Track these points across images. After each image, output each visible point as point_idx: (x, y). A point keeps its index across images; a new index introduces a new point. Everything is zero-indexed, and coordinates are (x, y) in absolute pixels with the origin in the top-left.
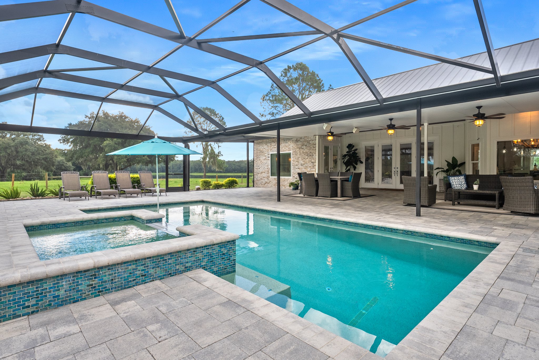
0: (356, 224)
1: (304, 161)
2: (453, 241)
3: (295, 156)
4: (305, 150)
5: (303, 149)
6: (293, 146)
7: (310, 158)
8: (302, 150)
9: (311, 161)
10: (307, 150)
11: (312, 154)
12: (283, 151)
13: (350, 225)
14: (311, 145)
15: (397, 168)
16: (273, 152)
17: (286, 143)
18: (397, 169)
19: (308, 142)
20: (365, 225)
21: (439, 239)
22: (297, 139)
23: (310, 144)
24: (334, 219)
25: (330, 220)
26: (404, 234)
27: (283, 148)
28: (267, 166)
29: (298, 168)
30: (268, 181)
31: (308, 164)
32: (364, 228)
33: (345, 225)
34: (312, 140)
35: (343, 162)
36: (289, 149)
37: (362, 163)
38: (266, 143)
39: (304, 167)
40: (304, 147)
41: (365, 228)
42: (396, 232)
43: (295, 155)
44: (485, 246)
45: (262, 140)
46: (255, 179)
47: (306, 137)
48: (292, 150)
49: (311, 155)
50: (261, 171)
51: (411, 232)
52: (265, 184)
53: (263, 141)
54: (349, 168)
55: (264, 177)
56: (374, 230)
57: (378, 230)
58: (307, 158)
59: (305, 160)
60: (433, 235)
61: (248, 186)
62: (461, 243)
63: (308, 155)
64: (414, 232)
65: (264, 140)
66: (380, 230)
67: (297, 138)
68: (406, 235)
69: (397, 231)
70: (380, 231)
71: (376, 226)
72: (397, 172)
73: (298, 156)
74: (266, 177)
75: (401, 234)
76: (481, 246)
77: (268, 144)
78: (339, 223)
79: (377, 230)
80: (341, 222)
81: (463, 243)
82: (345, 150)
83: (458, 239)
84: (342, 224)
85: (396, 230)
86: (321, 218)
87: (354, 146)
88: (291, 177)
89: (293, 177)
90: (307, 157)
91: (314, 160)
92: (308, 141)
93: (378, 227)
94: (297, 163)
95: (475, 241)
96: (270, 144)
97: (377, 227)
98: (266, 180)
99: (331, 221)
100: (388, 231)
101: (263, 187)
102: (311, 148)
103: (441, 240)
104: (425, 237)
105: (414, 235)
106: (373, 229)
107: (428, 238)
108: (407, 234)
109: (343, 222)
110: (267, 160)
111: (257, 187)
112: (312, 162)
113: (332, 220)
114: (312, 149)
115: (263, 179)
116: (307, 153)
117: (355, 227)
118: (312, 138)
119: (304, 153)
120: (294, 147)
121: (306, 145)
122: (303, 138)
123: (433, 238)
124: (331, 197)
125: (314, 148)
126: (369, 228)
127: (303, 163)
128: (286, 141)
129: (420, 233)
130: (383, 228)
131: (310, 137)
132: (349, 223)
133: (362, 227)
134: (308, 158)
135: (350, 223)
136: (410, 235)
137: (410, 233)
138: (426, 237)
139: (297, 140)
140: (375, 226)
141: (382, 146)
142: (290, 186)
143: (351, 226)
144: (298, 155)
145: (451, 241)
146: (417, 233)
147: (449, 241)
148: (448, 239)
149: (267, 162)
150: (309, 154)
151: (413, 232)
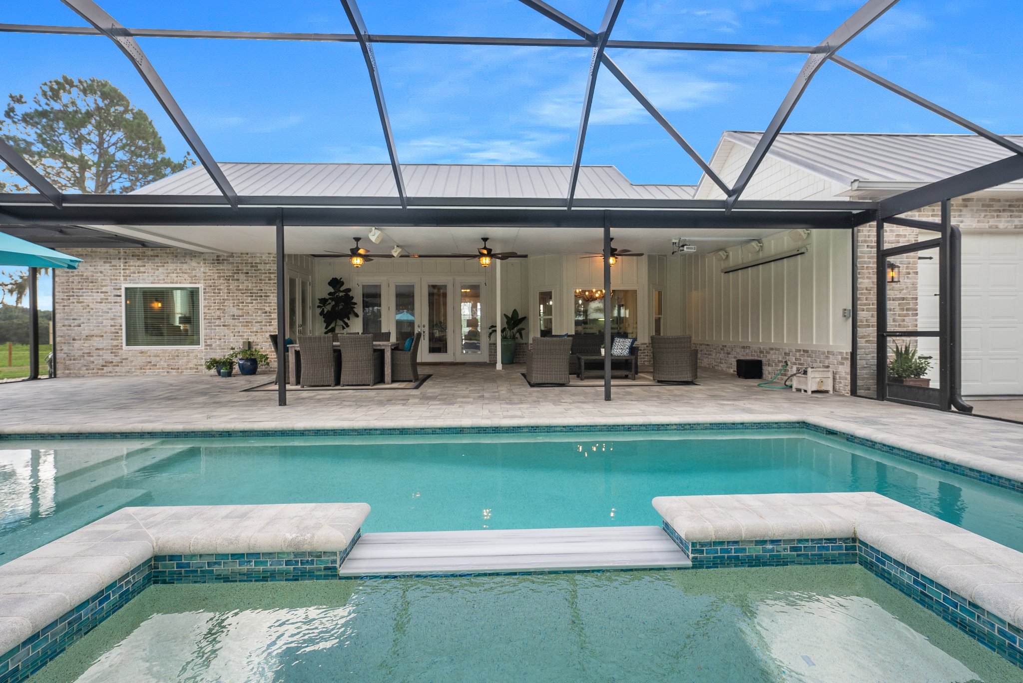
0: (590, 426)
1: (243, 309)
2: (747, 428)
3: (213, 296)
4: (243, 283)
5: (238, 280)
6: (204, 273)
7: (258, 303)
8: (233, 285)
9: (261, 309)
10: (250, 285)
11: (266, 293)
12: (173, 283)
13: (579, 431)
14: (260, 273)
15: (424, 326)
16: (137, 283)
17: (182, 263)
18: (423, 328)
19: (252, 266)
20: (609, 426)
21: (730, 429)
22: (218, 256)
23: (259, 270)
24: (542, 425)
25: (532, 427)
26: (679, 430)
27: (171, 275)
28: (112, 319)
29: (224, 326)
30: (117, 359)
31: (252, 316)
32: (608, 431)
33: (568, 432)
34: (265, 263)
35: (321, 314)
36: (194, 279)
37: (357, 316)
38: (107, 259)
39: (240, 322)
40: (242, 277)
41: (611, 431)
42: (666, 430)
43: (214, 293)
44: (785, 427)
45: (89, 249)
46: (59, 355)
47: (247, 254)
48: (202, 281)
49: (261, 296)
50: (86, 332)
51: (690, 425)
52: (103, 366)
53: (96, 252)
54: (332, 325)
55: (97, 349)
56: (628, 432)
57: (635, 430)
58: (249, 301)
59: (245, 306)
60: (721, 424)
61: (35, 376)
62: (758, 428)
63: (252, 296)
64: (695, 424)
65: (99, 249)
66: (637, 430)
67: (220, 253)
68: (683, 432)
69: (668, 427)
70: (638, 432)
71: (631, 425)
72: (424, 332)
73: (221, 296)
74: (107, 349)
75: (674, 431)
76: (780, 428)
77: (114, 262)
78: (554, 432)
79: (633, 431)
80: (558, 429)
81: (760, 428)
82: (324, 291)
83: (755, 423)
84: (561, 432)
85: (666, 425)
86: (509, 427)
87: (343, 283)
88: (201, 347)
89: (206, 346)
90: (251, 300)
91: (269, 306)
92: (252, 263)
93: (635, 425)
94: (218, 313)
95: (773, 423)
96: (122, 260)
97: (633, 425)
98: (109, 357)
99: (534, 429)
100: (653, 430)
101: (96, 375)
102: (260, 280)
103: (732, 429)
104: (710, 429)
105: (695, 430)
106: (626, 431)
107: (715, 429)
108: (684, 430)
109: (564, 427)
110: (109, 303)
111: (68, 376)
112: (266, 313)
113: (536, 427)
114: (265, 283)
115: (95, 353)
116: (250, 290)
117: (589, 433)
118: (264, 258)
119: (240, 290)
120: (209, 274)
121: (248, 273)
122: (239, 257)
123: (721, 429)
124: (375, 384)
125: (269, 280)
126: (617, 431)
127: (236, 312)
128: (182, 258)
129: (703, 424)
130: (644, 425)
131: (258, 255)
132: (577, 426)
133: (604, 431)
134: (252, 303)
135: (579, 426)
136: (688, 429)
137: (688, 427)
138: (713, 429)
139: (218, 259)
140: (628, 425)
141: (396, 286)
142: (209, 368)
143: (580, 433)
144: (224, 294)
145: (745, 429)
146: (699, 424)
147: (743, 428)
148: (741, 426)
149: (111, 309)
150: (255, 293)
151: (693, 424)
